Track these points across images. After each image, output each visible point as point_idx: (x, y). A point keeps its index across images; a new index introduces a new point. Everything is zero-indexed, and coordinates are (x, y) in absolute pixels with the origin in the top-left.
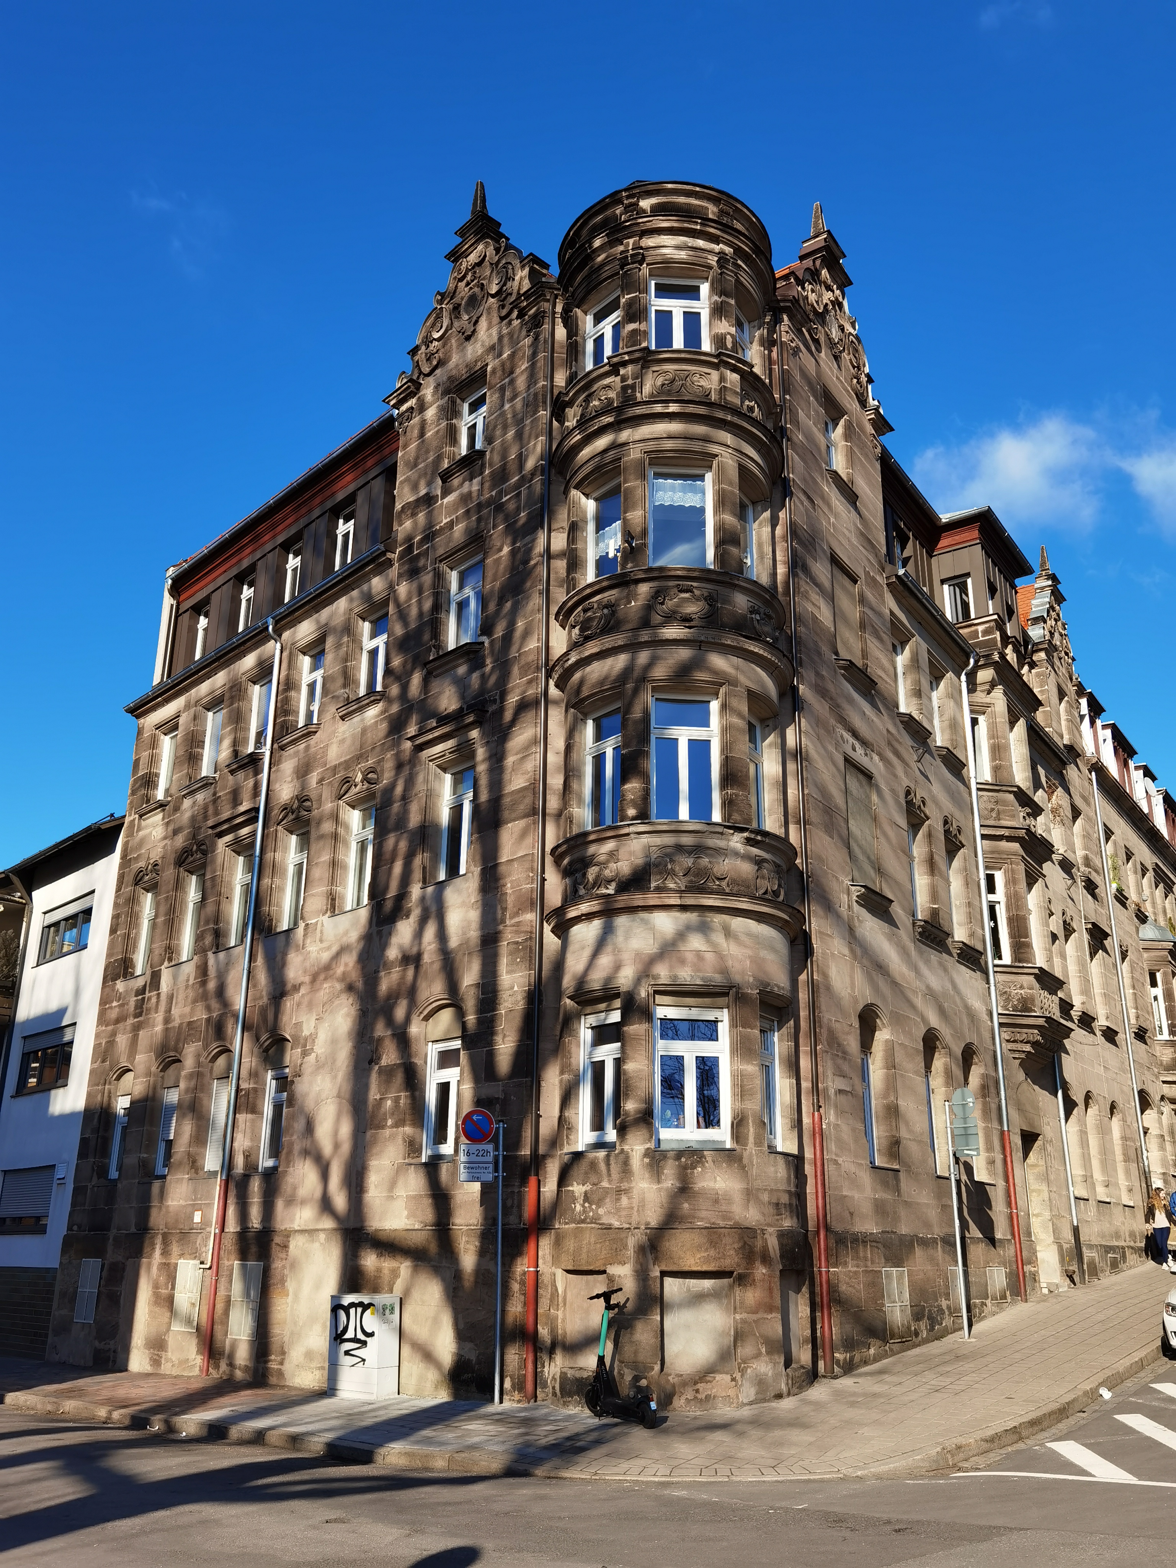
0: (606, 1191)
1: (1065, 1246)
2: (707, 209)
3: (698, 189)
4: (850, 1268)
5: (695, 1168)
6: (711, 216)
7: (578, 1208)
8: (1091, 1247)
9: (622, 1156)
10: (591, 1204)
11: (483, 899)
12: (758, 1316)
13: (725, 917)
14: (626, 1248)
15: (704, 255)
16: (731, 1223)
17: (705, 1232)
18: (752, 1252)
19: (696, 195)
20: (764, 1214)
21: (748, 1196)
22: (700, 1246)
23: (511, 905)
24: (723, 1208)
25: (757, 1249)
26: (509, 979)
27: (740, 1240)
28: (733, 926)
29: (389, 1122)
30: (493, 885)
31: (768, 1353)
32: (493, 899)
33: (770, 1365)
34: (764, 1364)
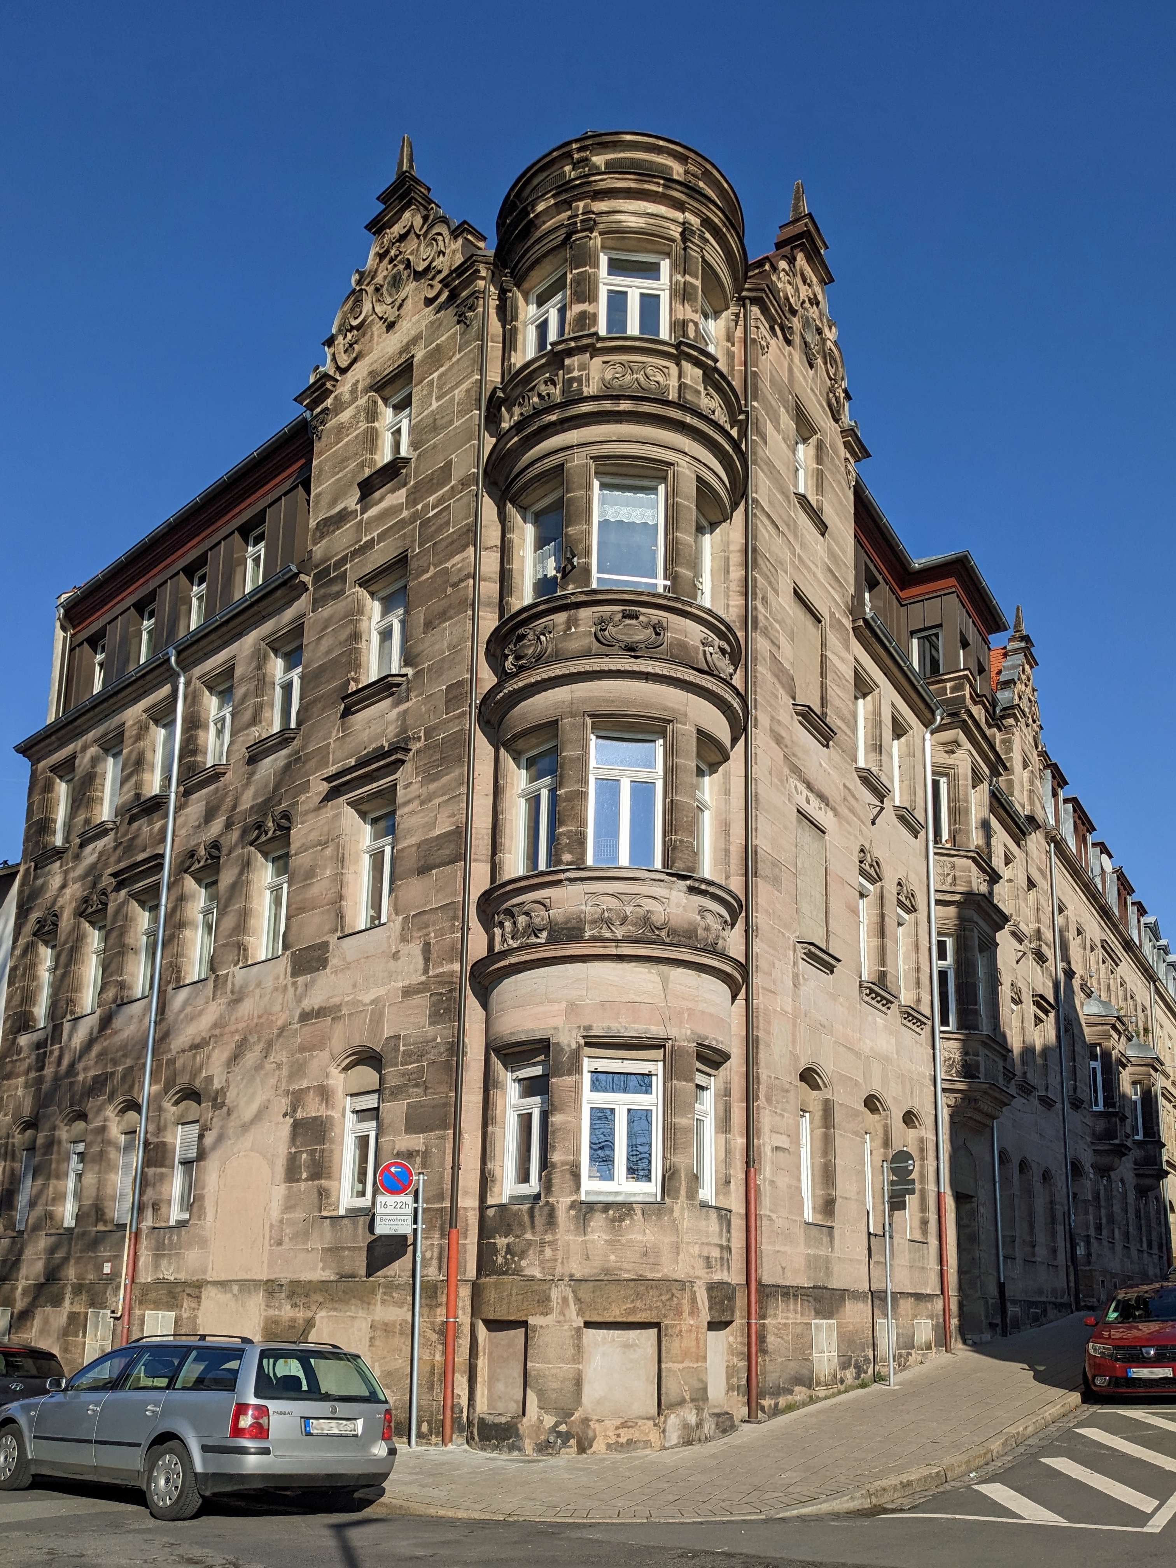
0: (530, 1243)
1: (991, 1301)
2: (671, 168)
3: (661, 143)
4: (779, 1320)
5: (623, 1220)
6: (675, 177)
7: (500, 1260)
8: (1014, 1302)
9: (547, 1209)
10: (513, 1256)
11: (405, 949)
12: (684, 1365)
13: (663, 968)
14: (548, 1299)
15: (666, 225)
16: (659, 1275)
17: (632, 1284)
18: (679, 1304)
19: (659, 150)
20: (693, 1268)
21: (677, 1248)
22: (626, 1297)
23: (434, 955)
24: (652, 1260)
25: (685, 1301)
26: (431, 1031)
27: (667, 1292)
28: (672, 978)
29: (304, 1176)
30: (416, 934)
31: (692, 1400)
32: (415, 949)
33: (694, 1411)
34: (687, 1410)
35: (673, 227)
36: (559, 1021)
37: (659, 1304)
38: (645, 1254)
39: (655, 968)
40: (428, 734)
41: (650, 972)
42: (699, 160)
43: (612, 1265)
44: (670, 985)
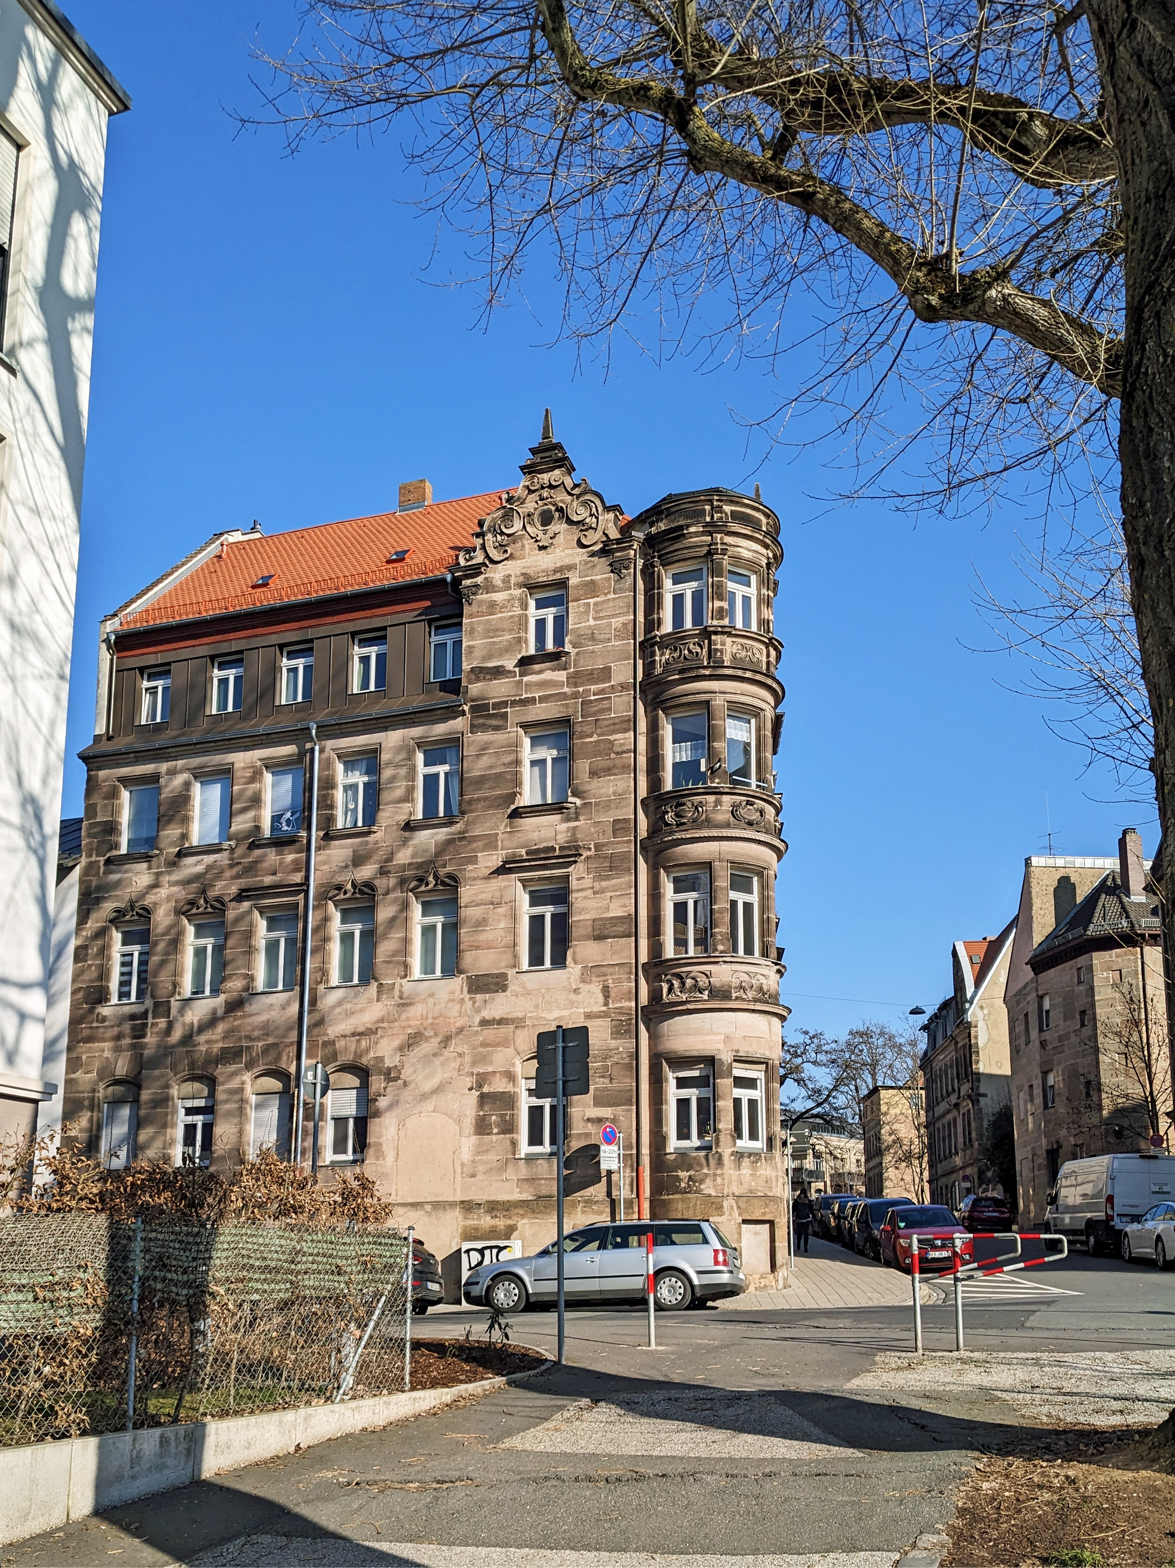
0: (706, 1175)
2: (763, 522)
3: (759, 506)
6: (765, 528)
7: (683, 1185)
9: (717, 1156)
10: (694, 1182)
11: (584, 987)
12: (783, 1244)
14: (722, 1207)
15: (760, 557)
16: (772, 1194)
17: (764, 1198)
21: (777, 1179)
22: (758, 1206)
23: (613, 995)
24: (769, 1185)
26: (614, 1043)
27: (777, 1203)
28: (772, 1023)
29: (495, 1131)
30: (594, 979)
32: (596, 989)
35: (763, 559)
36: (721, 1046)
37: (774, 1210)
38: (767, 1182)
39: (766, 1017)
40: (598, 847)
41: (764, 1020)
43: (753, 1188)
44: (772, 1028)
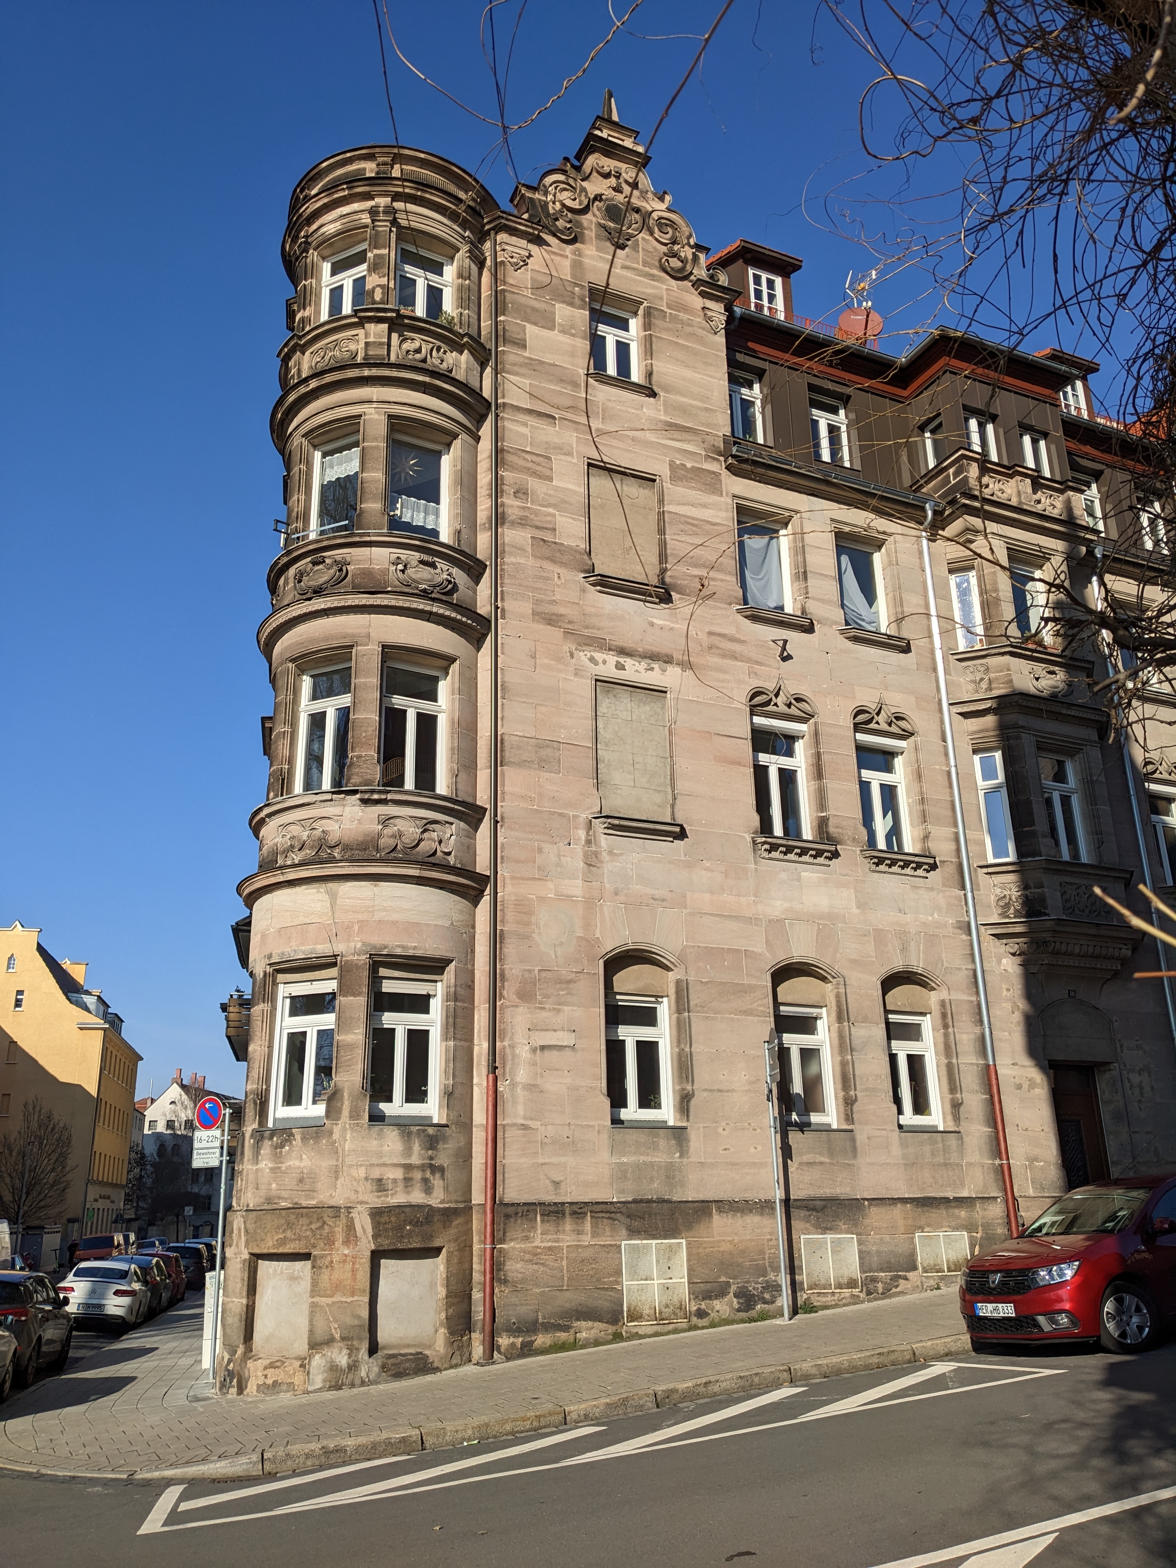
2: (366, 168)
4: (537, 1243)
5: (284, 1147)
6: (367, 175)
12: (334, 1299)
13: (331, 885)
15: (357, 217)
16: (313, 1202)
17: (284, 1213)
18: (332, 1232)
19: (350, 161)
20: (356, 1192)
21: (336, 1173)
22: (278, 1227)
24: (307, 1187)
25: (339, 1229)
27: (318, 1220)
28: (340, 893)
31: (343, 1339)
33: (345, 1351)
34: (336, 1351)
35: (363, 216)
37: (308, 1233)
38: (301, 1181)
39: (323, 887)
41: (318, 892)
42: (386, 150)
43: (273, 1193)
44: (338, 902)
